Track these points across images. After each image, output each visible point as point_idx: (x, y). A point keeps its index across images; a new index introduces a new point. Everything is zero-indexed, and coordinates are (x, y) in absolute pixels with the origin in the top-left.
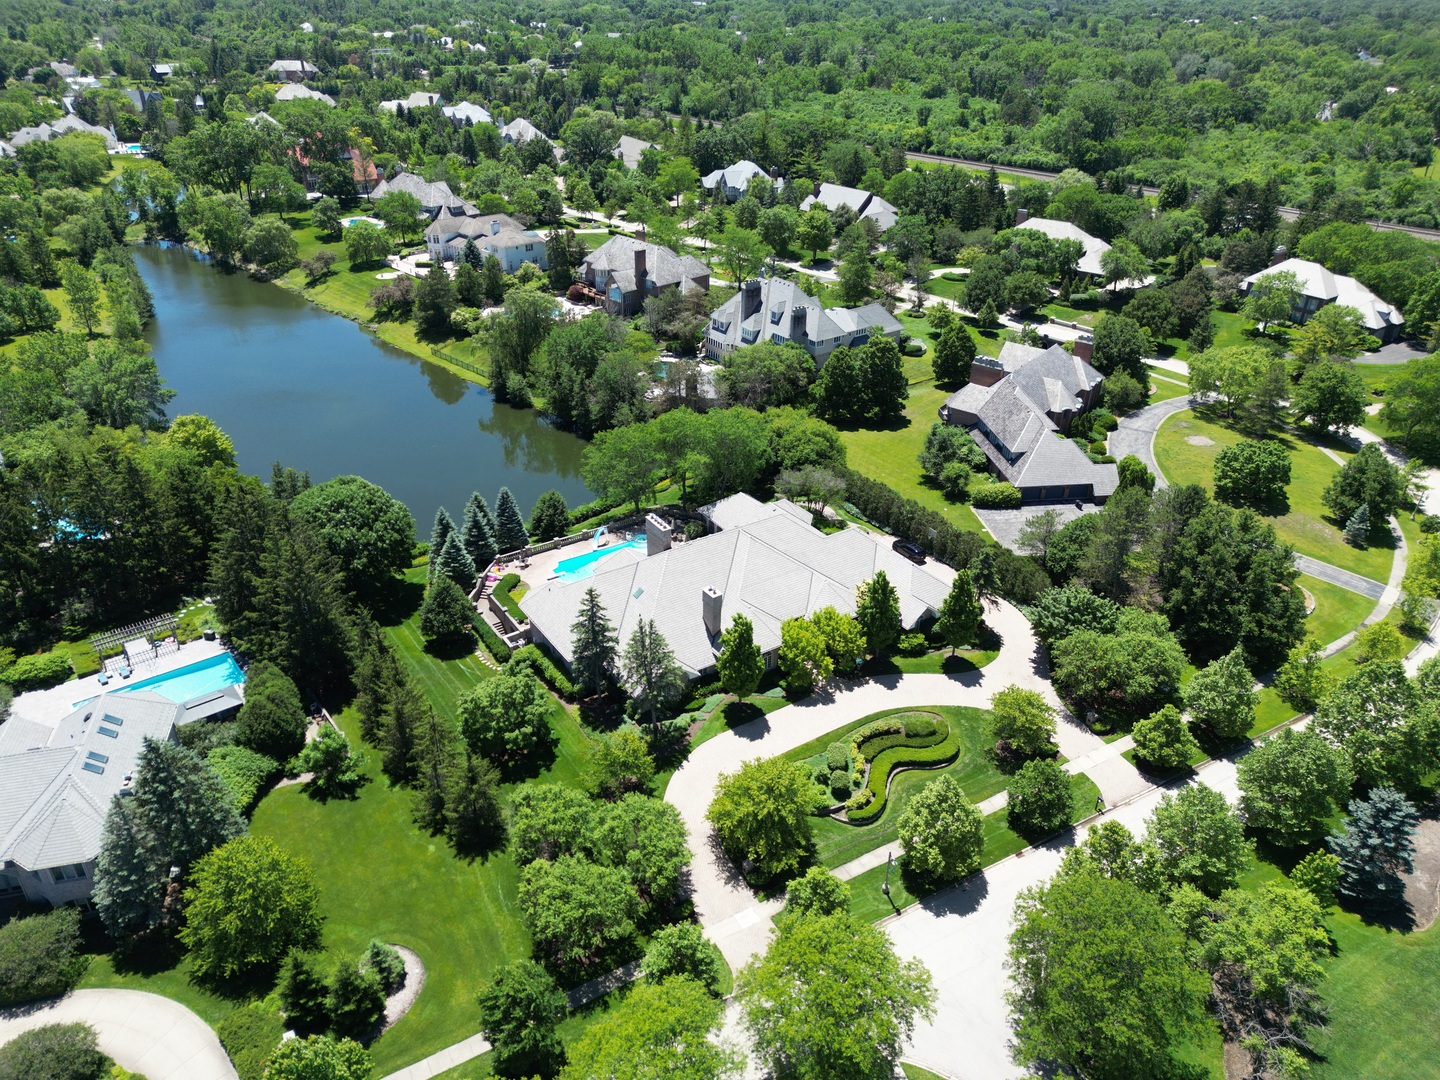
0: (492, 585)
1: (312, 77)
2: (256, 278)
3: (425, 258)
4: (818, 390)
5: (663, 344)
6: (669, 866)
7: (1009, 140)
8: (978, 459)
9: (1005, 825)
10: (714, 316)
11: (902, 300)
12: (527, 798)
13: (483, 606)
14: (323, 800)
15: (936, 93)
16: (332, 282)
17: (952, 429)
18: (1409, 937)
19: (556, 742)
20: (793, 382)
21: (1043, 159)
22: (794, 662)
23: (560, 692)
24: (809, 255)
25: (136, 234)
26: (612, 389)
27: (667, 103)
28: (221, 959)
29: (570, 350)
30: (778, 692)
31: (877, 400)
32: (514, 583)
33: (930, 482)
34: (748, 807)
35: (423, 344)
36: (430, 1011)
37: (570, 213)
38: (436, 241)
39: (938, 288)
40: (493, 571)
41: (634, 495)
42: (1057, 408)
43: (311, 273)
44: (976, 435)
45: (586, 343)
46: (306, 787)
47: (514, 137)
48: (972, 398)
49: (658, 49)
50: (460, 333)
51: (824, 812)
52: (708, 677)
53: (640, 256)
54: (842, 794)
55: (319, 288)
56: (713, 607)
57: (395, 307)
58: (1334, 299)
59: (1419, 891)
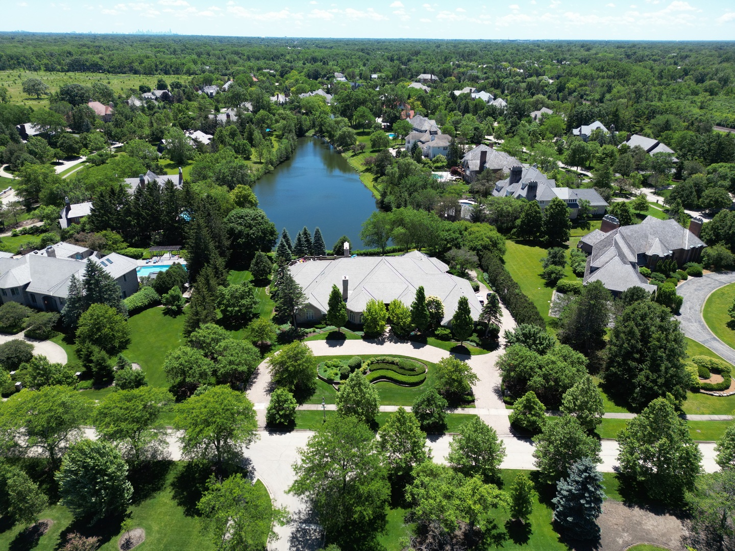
4: (518, 222)
8: (580, 269)
10: (498, 184)
30: (361, 333)
35: (373, 182)
40: (300, 261)
42: (649, 253)
43: (354, 151)
44: (589, 258)
48: (594, 237)
51: (329, 382)
53: (483, 154)
59: (615, 541)
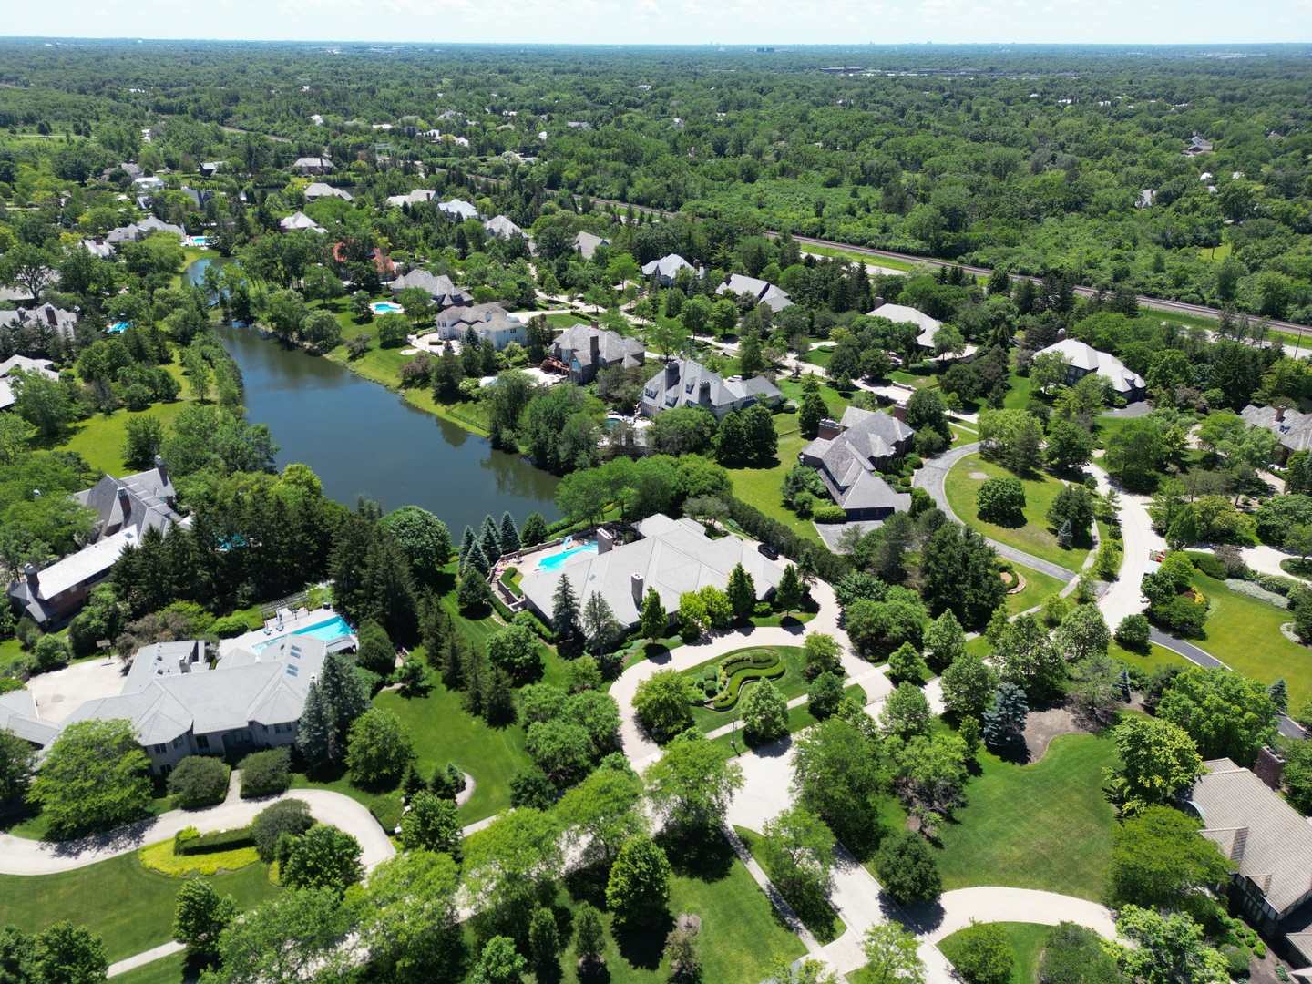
0: (499, 575)
1: (330, 171)
2: (310, 352)
3: (435, 337)
4: (716, 441)
5: (611, 405)
6: (609, 725)
7: (885, 230)
8: (820, 490)
9: (806, 711)
10: (647, 385)
11: (786, 368)
12: (529, 692)
13: (494, 587)
14: (409, 698)
15: (833, 183)
16: (368, 357)
17: (806, 469)
18: (1025, 767)
19: (543, 666)
20: (701, 434)
21: (910, 246)
22: (686, 619)
23: (546, 640)
24: (721, 332)
25: (216, 317)
26: (575, 441)
27: (616, 193)
28: (368, 772)
29: (546, 413)
30: (677, 638)
31: (758, 448)
32: (512, 573)
33: (788, 505)
34: (654, 696)
35: (439, 405)
36: (479, 800)
37: (541, 296)
38: (444, 325)
39: (814, 358)
40: (499, 565)
41: (590, 515)
42: (877, 454)
43: (352, 350)
44: (821, 473)
45: (557, 409)
46: (398, 691)
47: (497, 230)
48: (819, 448)
49: (609, 147)
50: (465, 397)
51: (700, 703)
52: (635, 628)
53: (594, 341)
54: (711, 693)
55: (359, 361)
56: (637, 585)
57: (417, 377)
58: (1095, 370)
59: (1037, 744)
